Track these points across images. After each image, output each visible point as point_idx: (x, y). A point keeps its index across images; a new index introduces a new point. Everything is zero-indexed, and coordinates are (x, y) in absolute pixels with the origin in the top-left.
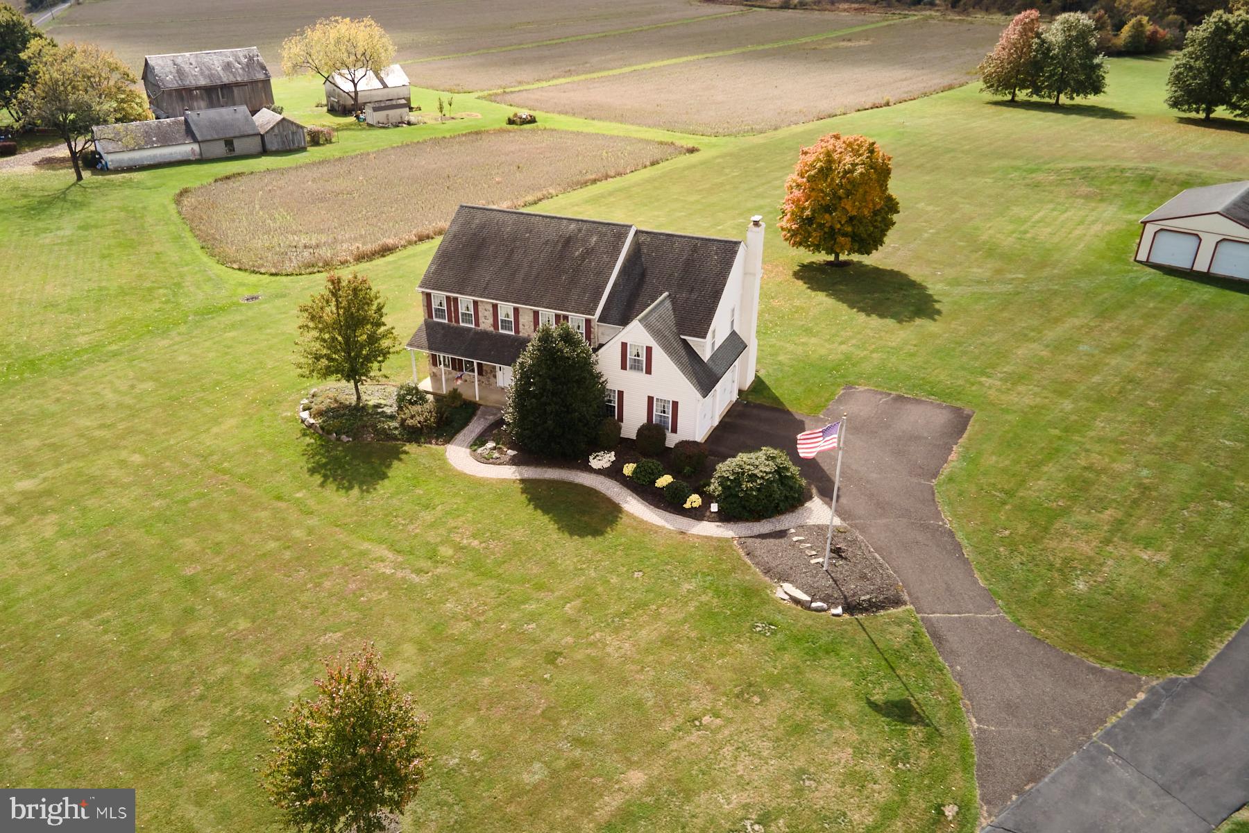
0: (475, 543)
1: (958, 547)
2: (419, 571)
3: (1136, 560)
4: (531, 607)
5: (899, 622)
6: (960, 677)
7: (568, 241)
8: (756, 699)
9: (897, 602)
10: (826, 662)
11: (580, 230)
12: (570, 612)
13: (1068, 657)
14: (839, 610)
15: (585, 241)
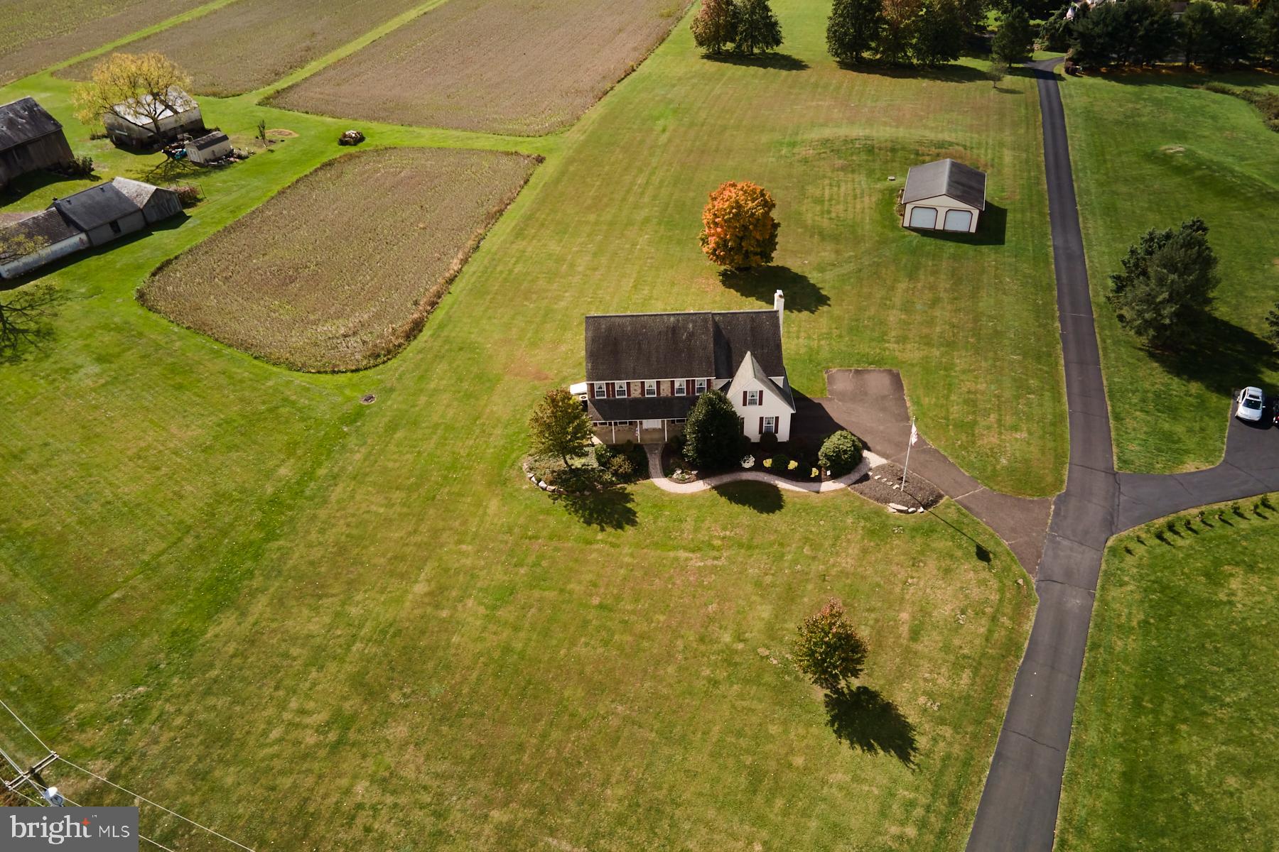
0: (728, 533)
1: (945, 458)
2: (715, 558)
3: (1016, 439)
4: (789, 557)
5: (948, 506)
6: (987, 523)
7: (674, 330)
8: (921, 564)
9: (941, 497)
10: (934, 537)
11: (678, 321)
12: (809, 553)
13: (1019, 499)
14: (921, 509)
15: (685, 328)
